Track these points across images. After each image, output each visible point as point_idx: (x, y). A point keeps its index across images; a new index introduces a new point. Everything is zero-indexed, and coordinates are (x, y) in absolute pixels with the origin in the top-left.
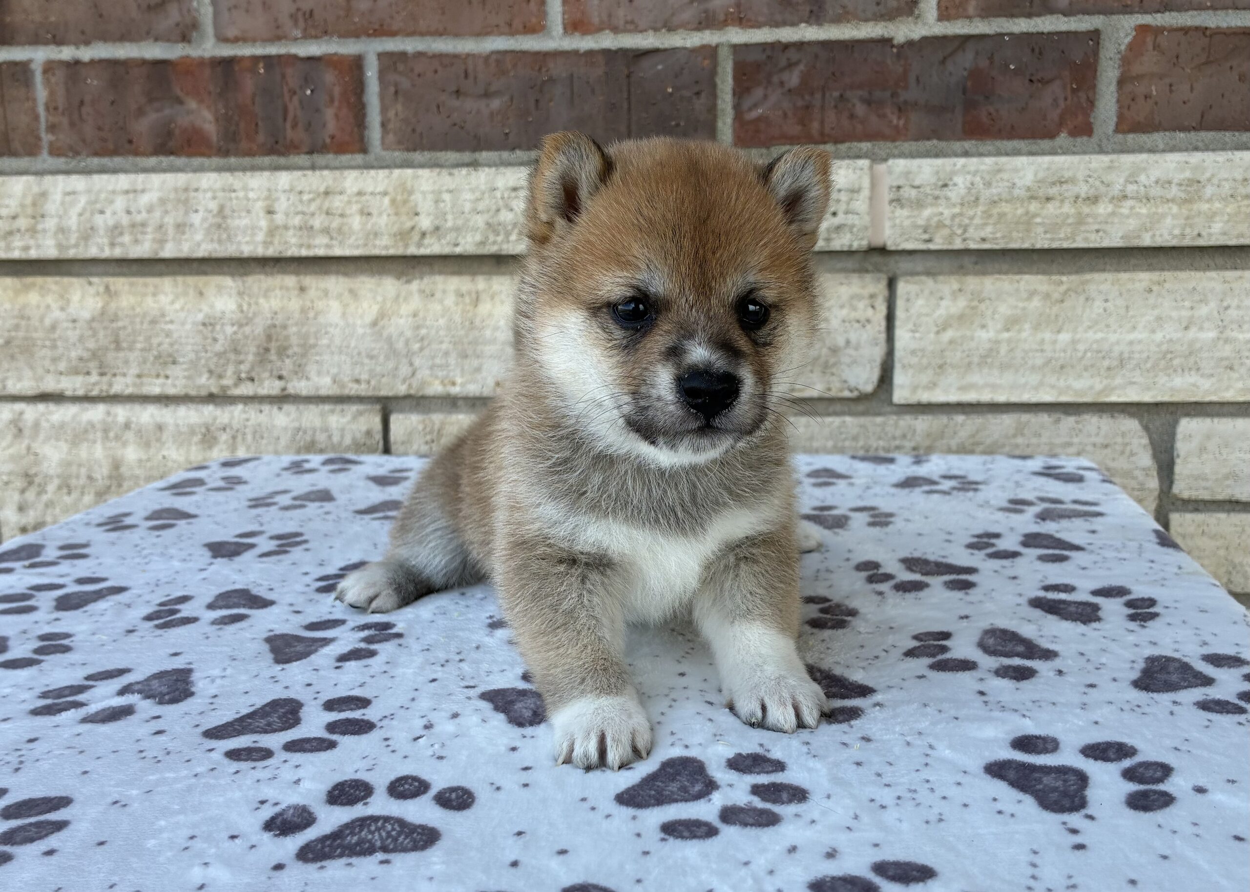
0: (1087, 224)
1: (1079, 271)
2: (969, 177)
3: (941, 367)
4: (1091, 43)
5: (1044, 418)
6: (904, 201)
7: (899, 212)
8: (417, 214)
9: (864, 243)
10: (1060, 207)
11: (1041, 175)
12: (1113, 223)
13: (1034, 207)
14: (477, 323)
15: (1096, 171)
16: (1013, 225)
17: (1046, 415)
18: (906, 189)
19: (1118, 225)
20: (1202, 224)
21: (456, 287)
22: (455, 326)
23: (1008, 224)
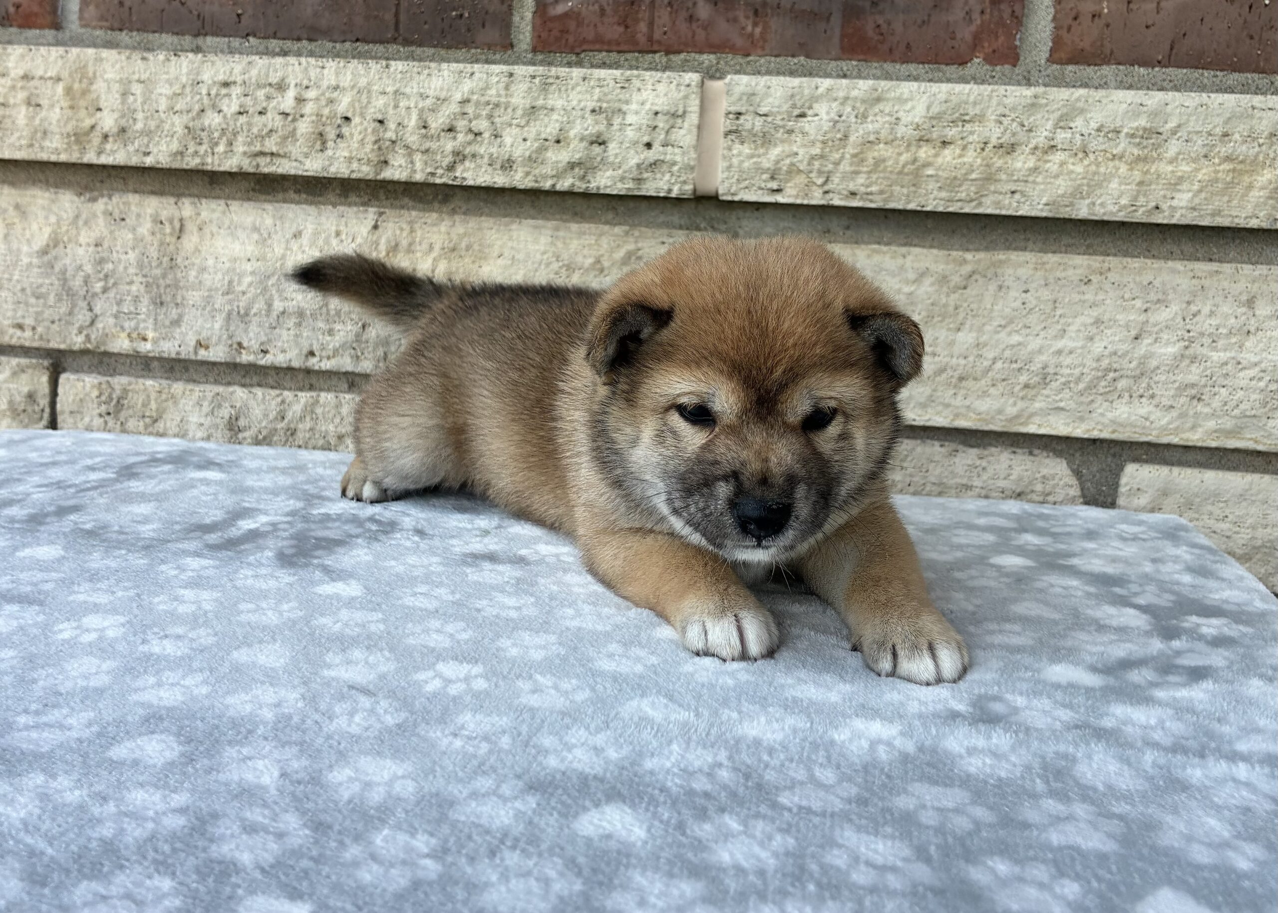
0: (1000, 180)
2: (834, 105)
6: (744, 134)
7: (737, 148)
8: (98, 109)
9: (689, 188)
10: (960, 156)
11: (935, 110)
12: (1034, 182)
13: (924, 153)
14: (179, 260)
15: (1013, 109)
16: (894, 177)
17: (937, 443)
18: (749, 117)
19: (1042, 187)
20: (1162, 193)
21: (153, 212)
22: (150, 263)
23: (887, 175)
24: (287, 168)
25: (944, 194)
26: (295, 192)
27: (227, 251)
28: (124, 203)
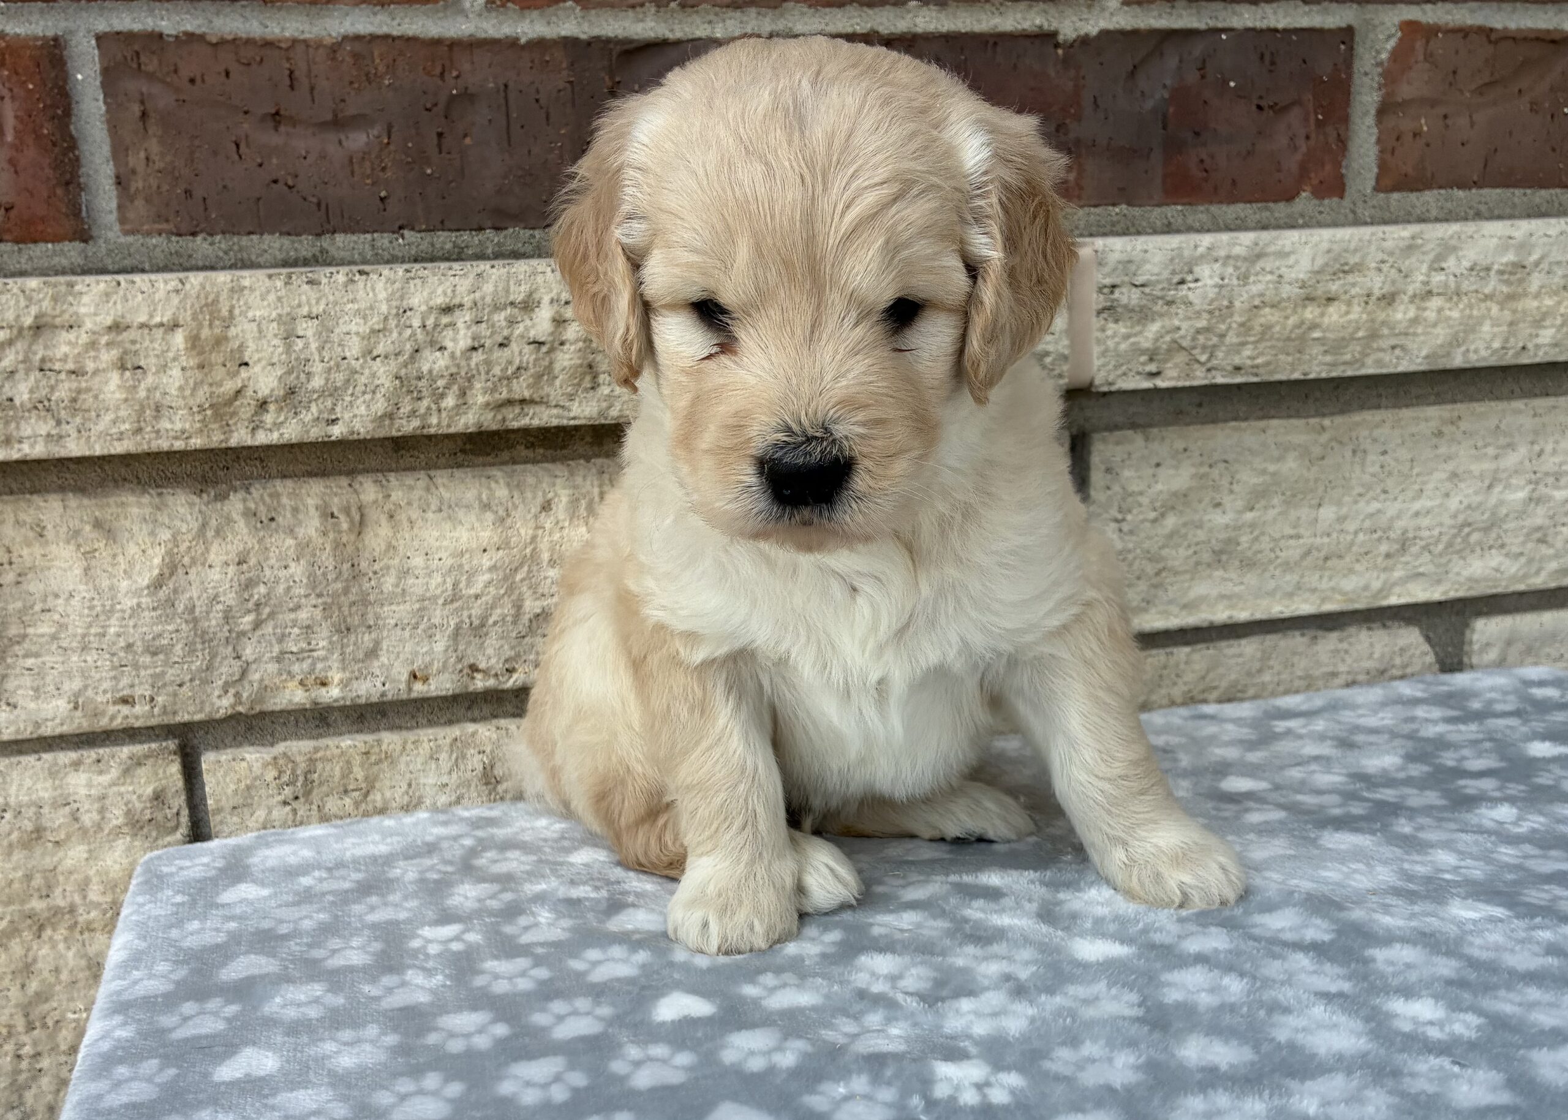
0: (1383, 336)
1: (1344, 410)
2: (1217, 266)
3: (1157, 574)
4: (1343, 47)
5: (1297, 641)
6: (1119, 310)
7: (1112, 327)
8: (246, 364)
10: (1347, 313)
11: (1319, 261)
12: (1415, 334)
13: (1310, 313)
14: (364, 565)
15: (1391, 254)
16: (1280, 344)
17: (1297, 633)
18: (1124, 290)
19: (1422, 338)
20: (1528, 331)
21: (320, 502)
22: (324, 574)
23: (1274, 343)
24: (545, 419)
25: (1328, 358)
26: (527, 448)
27: (445, 543)
28: (271, 495)
